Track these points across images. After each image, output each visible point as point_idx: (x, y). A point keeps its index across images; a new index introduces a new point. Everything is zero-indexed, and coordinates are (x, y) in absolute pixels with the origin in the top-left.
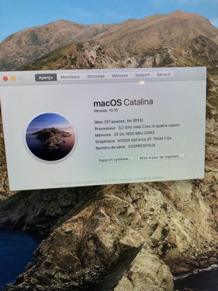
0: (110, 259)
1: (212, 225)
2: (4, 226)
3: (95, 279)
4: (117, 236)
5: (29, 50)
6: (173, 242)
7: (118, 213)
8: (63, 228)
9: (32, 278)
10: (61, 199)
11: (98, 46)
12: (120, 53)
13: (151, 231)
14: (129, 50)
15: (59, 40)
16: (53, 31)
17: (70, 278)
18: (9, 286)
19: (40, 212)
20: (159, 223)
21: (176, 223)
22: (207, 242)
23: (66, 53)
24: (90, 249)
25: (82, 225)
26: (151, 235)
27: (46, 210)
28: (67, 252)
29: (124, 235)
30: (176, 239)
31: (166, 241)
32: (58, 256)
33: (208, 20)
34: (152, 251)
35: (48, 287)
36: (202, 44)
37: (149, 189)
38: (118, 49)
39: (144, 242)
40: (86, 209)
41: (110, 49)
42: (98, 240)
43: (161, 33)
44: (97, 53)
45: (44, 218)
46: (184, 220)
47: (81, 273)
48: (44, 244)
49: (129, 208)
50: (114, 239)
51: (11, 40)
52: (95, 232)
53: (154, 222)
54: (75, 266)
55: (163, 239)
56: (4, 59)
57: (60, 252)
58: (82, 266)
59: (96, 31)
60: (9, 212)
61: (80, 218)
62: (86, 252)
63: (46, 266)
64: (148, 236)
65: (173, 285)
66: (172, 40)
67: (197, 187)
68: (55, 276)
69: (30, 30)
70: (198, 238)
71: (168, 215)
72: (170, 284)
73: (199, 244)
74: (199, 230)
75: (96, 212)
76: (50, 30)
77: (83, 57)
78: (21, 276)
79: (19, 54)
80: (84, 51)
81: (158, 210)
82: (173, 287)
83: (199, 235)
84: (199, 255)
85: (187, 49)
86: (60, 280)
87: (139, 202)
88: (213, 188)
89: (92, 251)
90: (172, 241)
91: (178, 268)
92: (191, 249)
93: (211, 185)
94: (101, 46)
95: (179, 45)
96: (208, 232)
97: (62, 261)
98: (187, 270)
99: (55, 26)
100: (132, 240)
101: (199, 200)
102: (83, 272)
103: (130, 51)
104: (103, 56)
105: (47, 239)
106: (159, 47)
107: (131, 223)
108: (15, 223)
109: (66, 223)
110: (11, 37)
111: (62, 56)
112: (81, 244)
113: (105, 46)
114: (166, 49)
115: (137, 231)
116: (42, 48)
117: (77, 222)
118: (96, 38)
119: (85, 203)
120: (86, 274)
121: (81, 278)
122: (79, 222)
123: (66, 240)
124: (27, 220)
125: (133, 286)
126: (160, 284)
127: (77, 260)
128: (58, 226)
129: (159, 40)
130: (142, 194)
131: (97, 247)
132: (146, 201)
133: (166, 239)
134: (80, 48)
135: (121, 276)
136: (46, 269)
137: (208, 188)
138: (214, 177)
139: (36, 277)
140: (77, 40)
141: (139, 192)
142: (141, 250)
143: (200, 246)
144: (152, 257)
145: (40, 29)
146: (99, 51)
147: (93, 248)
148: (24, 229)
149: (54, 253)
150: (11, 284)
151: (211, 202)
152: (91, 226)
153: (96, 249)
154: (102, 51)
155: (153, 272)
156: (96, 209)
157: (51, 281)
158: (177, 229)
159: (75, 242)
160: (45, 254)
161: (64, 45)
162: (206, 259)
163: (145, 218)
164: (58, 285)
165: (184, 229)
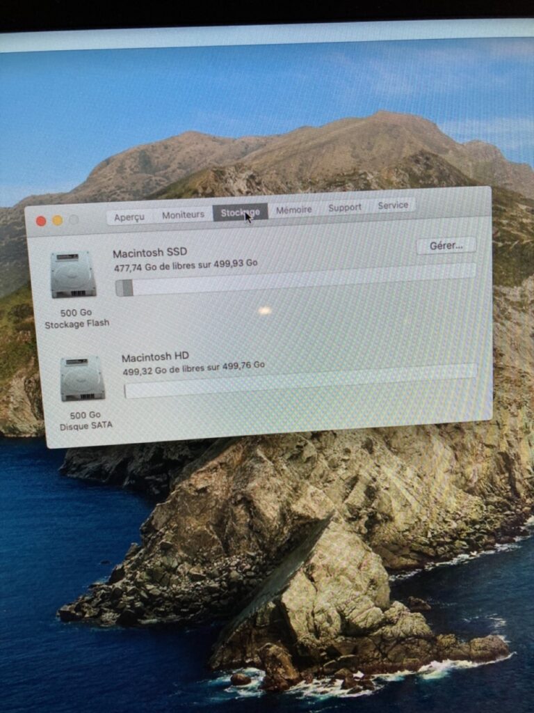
0: (274, 540)
1: (457, 481)
2: (92, 478)
3: (248, 577)
4: (287, 497)
5: (136, 181)
6: (387, 510)
7: (288, 456)
8: (192, 482)
9: (138, 572)
12: (287, 183)
13: (346, 489)
14: (301, 177)
15: (185, 164)
16: (176, 150)
17: (205, 573)
18: (99, 585)
19: (152, 454)
20: (361, 476)
21: (389, 475)
22: (448, 512)
23: (197, 185)
24: (240, 522)
25: (224, 477)
27: (163, 450)
28: (199, 526)
29: (298, 496)
30: (391, 506)
31: (373, 508)
34: (349, 527)
35: (165, 588)
36: (426, 164)
38: (283, 177)
39: (334, 511)
40: (231, 449)
41: (268, 176)
42: (253, 505)
43: (354, 148)
44: (249, 184)
45: (161, 465)
46: (406, 470)
47: (224, 565)
48: (159, 510)
49: (306, 447)
50: (280, 503)
51: (108, 167)
52: (247, 489)
53: (351, 474)
54: (214, 551)
55: (368, 506)
56: (96, 197)
57: (186, 526)
58: (226, 552)
59: (246, 148)
60: (100, 454)
61: (221, 464)
62: (232, 526)
63: (164, 551)
64: (341, 500)
66: (374, 159)
68: (179, 569)
69: (138, 150)
70: (432, 505)
71: (376, 461)
72: (383, 589)
73: (435, 516)
76: (170, 149)
77: (224, 190)
78: (119, 567)
79: (119, 187)
81: (357, 451)
82: (388, 595)
83: (432, 500)
84: (434, 537)
85: (401, 174)
86: (186, 577)
89: (242, 524)
90: (384, 508)
91: (397, 559)
92: (420, 525)
94: (255, 172)
95: (386, 167)
96: (450, 494)
97: (189, 543)
98: (413, 563)
99: (180, 143)
100: (312, 505)
101: (431, 435)
102: (227, 564)
103: (304, 179)
104: (258, 189)
105: (164, 502)
106: (352, 172)
107: (310, 475)
108: (111, 472)
109: (198, 473)
110: (108, 162)
111: (190, 190)
112: (224, 512)
113: (261, 171)
114: (365, 173)
115: (321, 489)
116: (158, 178)
117: (216, 471)
118: (246, 160)
120: (233, 566)
121: (224, 575)
122: (221, 470)
123: (198, 504)
124: (131, 467)
125: (317, 591)
126: (365, 589)
127: (217, 540)
128: (184, 479)
129: (353, 159)
131: (252, 517)
133: (373, 505)
134: (219, 176)
135: (293, 571)
136: (162, 556)
139: (145, 569)
140: (216, 164)
142: (329, 523)
143: (435, 520)
144: (350, 538)
145: (154, 149)
146: (251, 180)
147: (244, 519)
149: (177, 528)
150: (102, 583)
152: (241, 480)
153: (250, 521)
154: (257, 181)
155: (352, 567)
157: (171, 578)
158: (393, 487)
159: (213, 507)
160: (160, 528)
161: (193, 172)
162: (447, 543)
163: (334, 467)
164: (183, 585)
165: (407, 487)
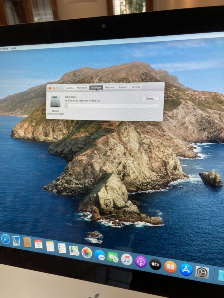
10: (79, 144)
11: (99, 77)
26: (117, 167)
32: (75, 171)
33: (149, 65)
37: (118, 144)
65: (127, 197)
67: (141, 146)
74: (142, 169)
75: (93, 152)
80: (93, 79)
87: (112, 150)
88: (150, 147)
93: (149, 145)
119: (89, 147)
130: (114, 146)
132: (116, 150)
137: (147, 147)
138: (150, 141)
141: (113, 145)
148: (62, 156)
151: (148, 155)
156: (93, 151)
